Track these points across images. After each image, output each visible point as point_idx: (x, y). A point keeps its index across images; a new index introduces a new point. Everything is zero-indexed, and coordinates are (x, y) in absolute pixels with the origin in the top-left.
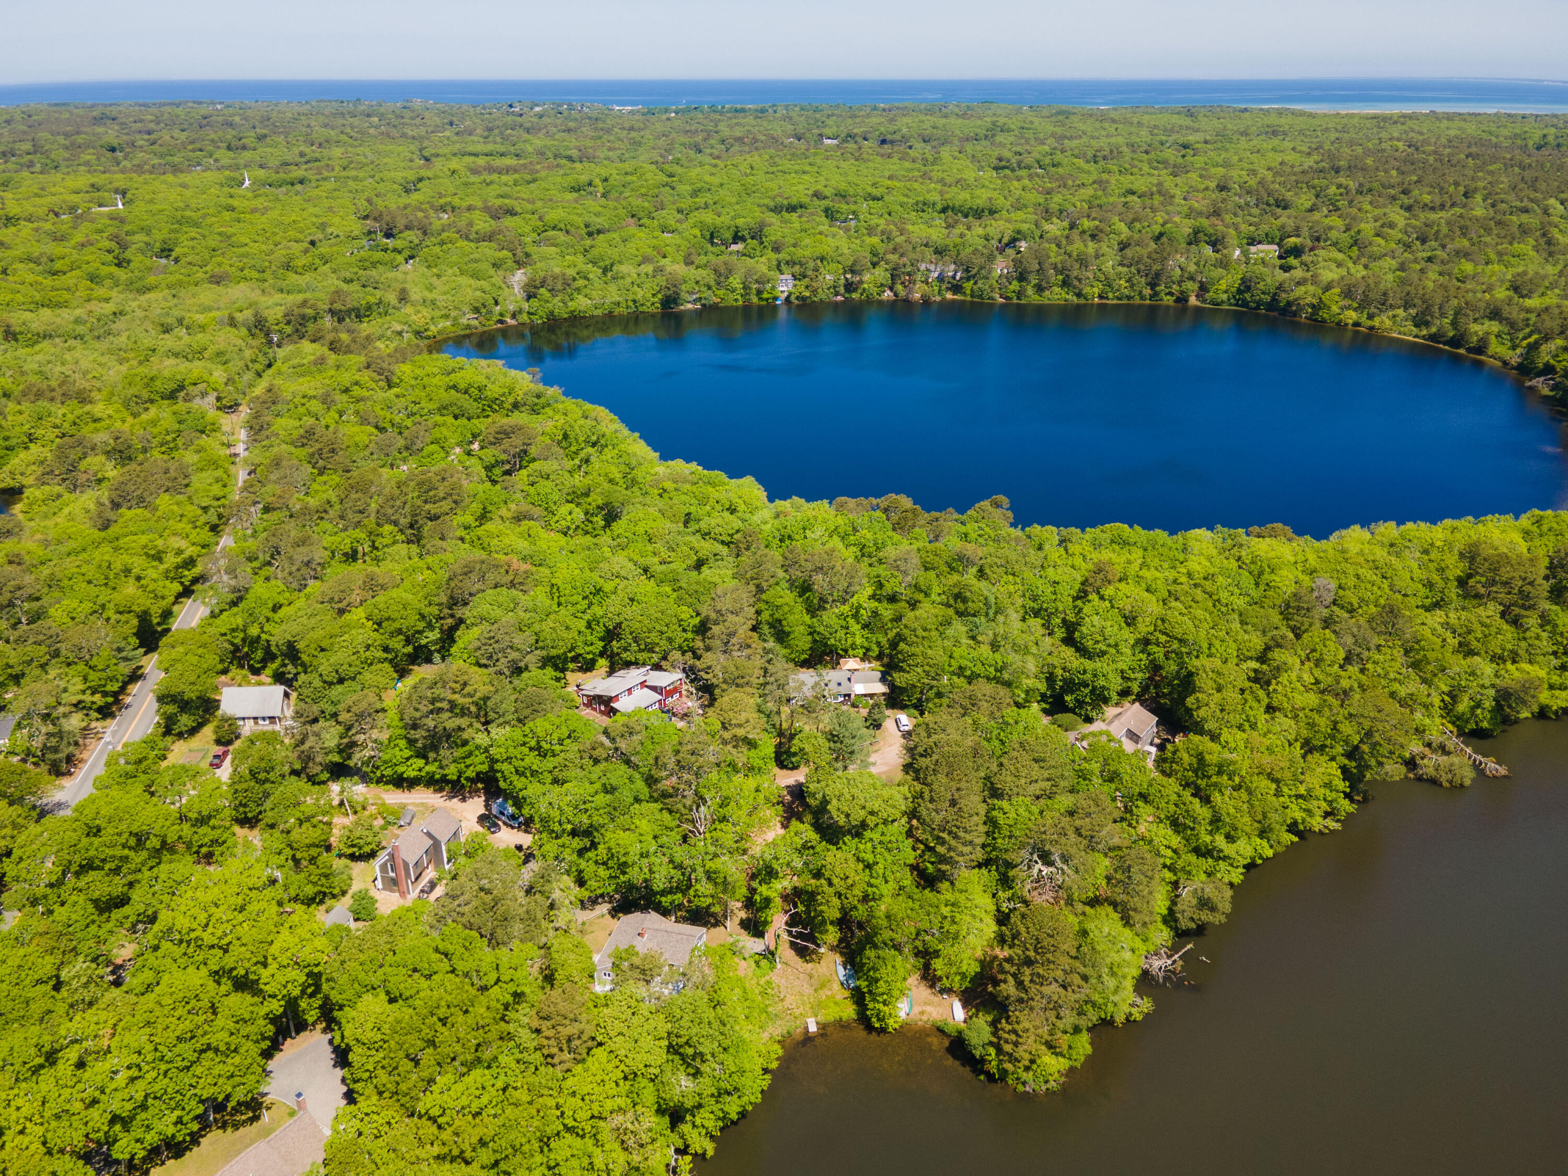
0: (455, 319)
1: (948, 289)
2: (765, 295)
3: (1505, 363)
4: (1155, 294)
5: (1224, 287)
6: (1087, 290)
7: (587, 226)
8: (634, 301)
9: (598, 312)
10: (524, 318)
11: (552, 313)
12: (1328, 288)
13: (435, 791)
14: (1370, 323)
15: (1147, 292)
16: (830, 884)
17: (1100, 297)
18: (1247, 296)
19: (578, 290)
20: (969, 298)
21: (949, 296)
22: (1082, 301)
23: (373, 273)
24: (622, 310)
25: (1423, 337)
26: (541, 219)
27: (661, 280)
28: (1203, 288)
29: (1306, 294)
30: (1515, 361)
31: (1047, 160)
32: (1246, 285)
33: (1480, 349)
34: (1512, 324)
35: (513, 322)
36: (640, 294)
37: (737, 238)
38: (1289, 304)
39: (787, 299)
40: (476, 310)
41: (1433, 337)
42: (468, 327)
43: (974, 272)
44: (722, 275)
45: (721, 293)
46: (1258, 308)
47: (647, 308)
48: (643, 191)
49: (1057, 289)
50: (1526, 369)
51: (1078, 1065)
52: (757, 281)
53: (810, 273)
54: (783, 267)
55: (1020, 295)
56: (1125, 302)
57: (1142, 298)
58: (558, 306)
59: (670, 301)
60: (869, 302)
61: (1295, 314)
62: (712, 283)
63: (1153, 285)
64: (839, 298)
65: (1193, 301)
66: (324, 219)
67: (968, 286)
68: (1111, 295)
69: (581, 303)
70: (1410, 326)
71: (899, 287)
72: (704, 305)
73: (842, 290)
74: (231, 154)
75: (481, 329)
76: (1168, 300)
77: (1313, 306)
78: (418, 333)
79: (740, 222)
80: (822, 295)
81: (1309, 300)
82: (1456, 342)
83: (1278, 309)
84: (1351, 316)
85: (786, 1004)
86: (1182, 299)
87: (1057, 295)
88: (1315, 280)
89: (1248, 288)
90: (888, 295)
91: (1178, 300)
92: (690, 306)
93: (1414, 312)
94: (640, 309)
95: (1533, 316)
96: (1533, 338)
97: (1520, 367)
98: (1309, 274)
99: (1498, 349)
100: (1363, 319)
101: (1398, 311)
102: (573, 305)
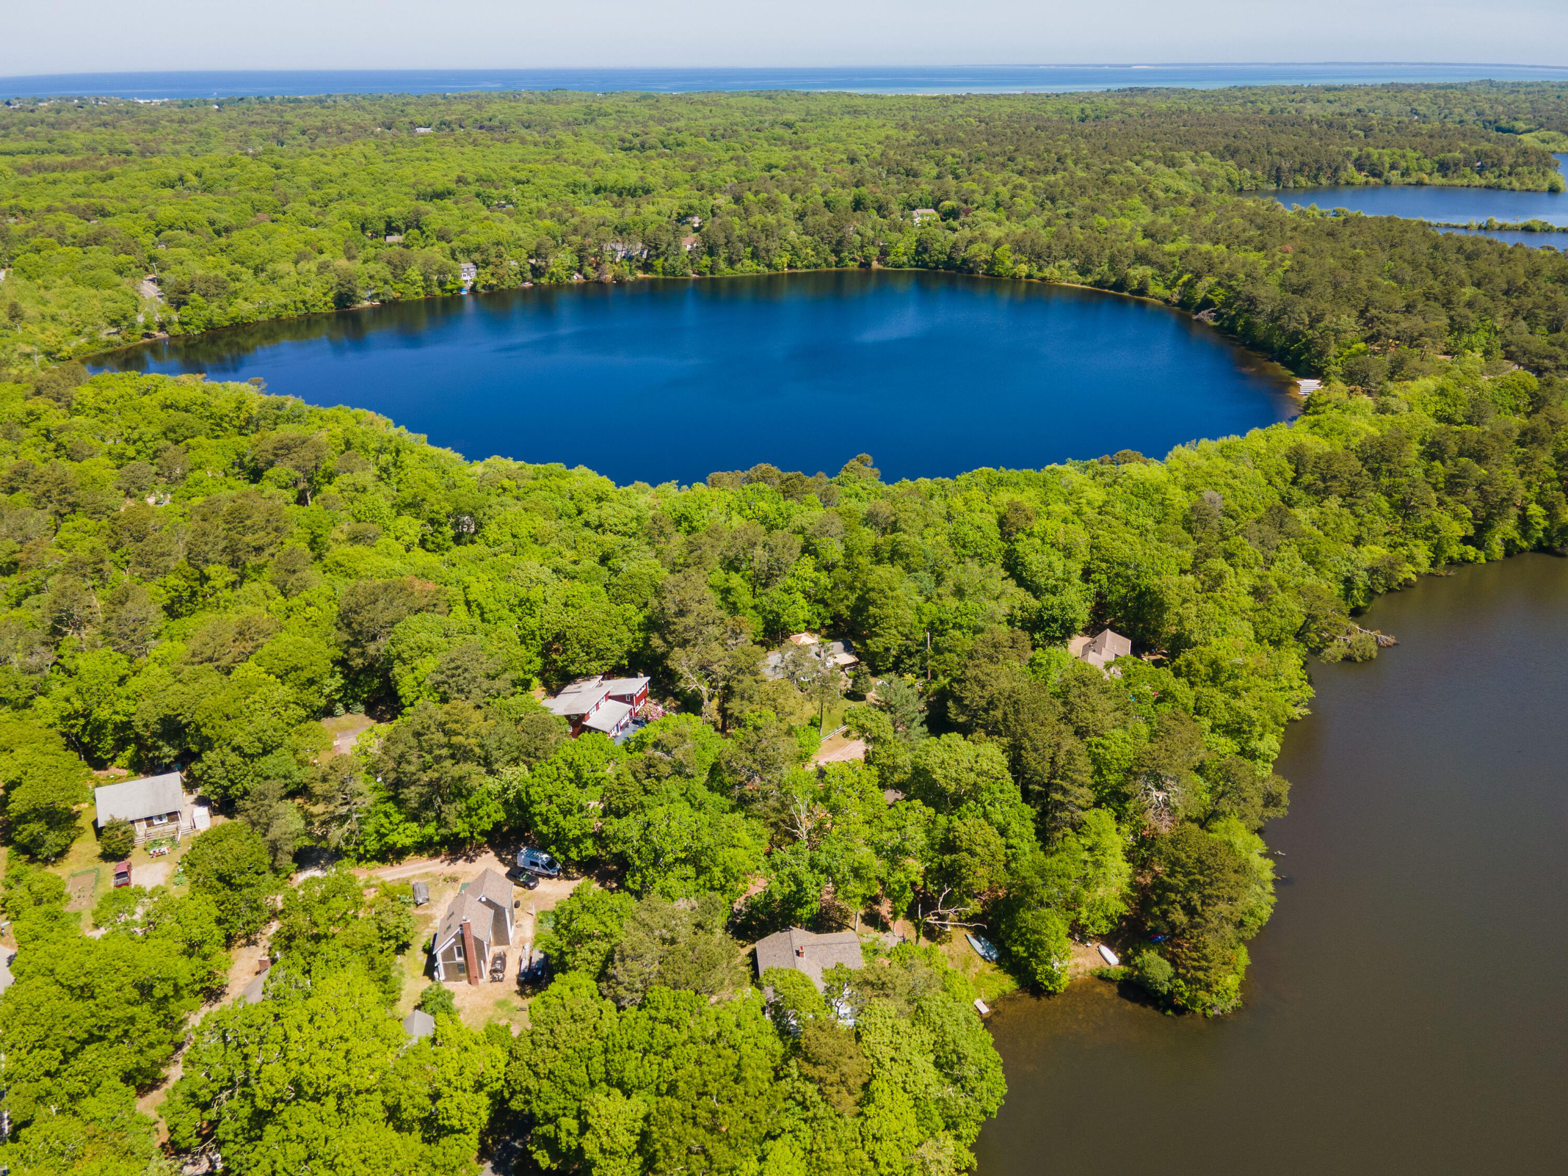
0: (90, 335)
1: (638, 268)
2: (449, 287)
3: (1167, 301)
4: (840, 261)
5: (902, 250)
6: (776, 260)
7: (211, 224)
8: (304, 302)
9: (264, 317)
10: (177, 329)
11: (210, 321)
12: (997, 245)
13: (431, 857)
14: (1041, 274)
15: (833, 259)
16: (972, 854)
17: (790, 267)
18: (926, 256)
19: (234, 293)
20: (661, 276)
21: (640, 275)
22: (773, 272)
24: (291, 313)
25: (1089, 284)
26: (151, 216)
27: (330, 277)
28: (884, 253)
29: (980, 251)
30: (1176, 298)
31: (671, 140)
32: (922, 247)
33: (1142, 291)
34: (1162, 268)
35: (162, 335)
36: (308, 294)
37: (391, 229)
38: (964, 261)
39: (473, 289)
40: (114, 323)
41: (1098, 284)
42: (109, 344)
43: (663, 248)
44: (398, 268)
45: (400, 286)
46: (937, 268)
47: (321, 309)
49: (747, 262)
50: (1185, 304)
52: (439, 272)
53: (493, 260)
54: (459, 256)
55: (712, 269)
56: (813, 270)
57: (829, 265)
58: (216, 312)
59: (344, 300)
60: (559, 285)
61: (971, 271)
62: (390, 277)
63: (836, 252)
64: (527, 285)
65: (875, 265)
67: (658, 263)
68: (799, 264)
69: (243, 308)
70: (1073, 275)
71: (588, 270)
72: (383, 302)
73: (529, 275)
75: (125, 346)
76: (853, 266)
77: (986, 262)
78: (49, 354)
79: (391, 211)
80: (510, 282)
81: (984, 257)
82: (1120, 285)
83: (955, 267)
84: (1023, 269)
86: (866, 265)
87: (748, 267)
88: (984, 238)
89: (926, 250)
90: (577, 278)
91: (862, 265)
92: (366, 303)
93: (1076, 261)
94: (313, 310)
95: (1176, 259)
96: (1186, 277)
97: (1181, 304)
98: (977, 233)
99: (1157, 289)
100: (1034, 271)
101: (1063, 262)
102: (232, 311)
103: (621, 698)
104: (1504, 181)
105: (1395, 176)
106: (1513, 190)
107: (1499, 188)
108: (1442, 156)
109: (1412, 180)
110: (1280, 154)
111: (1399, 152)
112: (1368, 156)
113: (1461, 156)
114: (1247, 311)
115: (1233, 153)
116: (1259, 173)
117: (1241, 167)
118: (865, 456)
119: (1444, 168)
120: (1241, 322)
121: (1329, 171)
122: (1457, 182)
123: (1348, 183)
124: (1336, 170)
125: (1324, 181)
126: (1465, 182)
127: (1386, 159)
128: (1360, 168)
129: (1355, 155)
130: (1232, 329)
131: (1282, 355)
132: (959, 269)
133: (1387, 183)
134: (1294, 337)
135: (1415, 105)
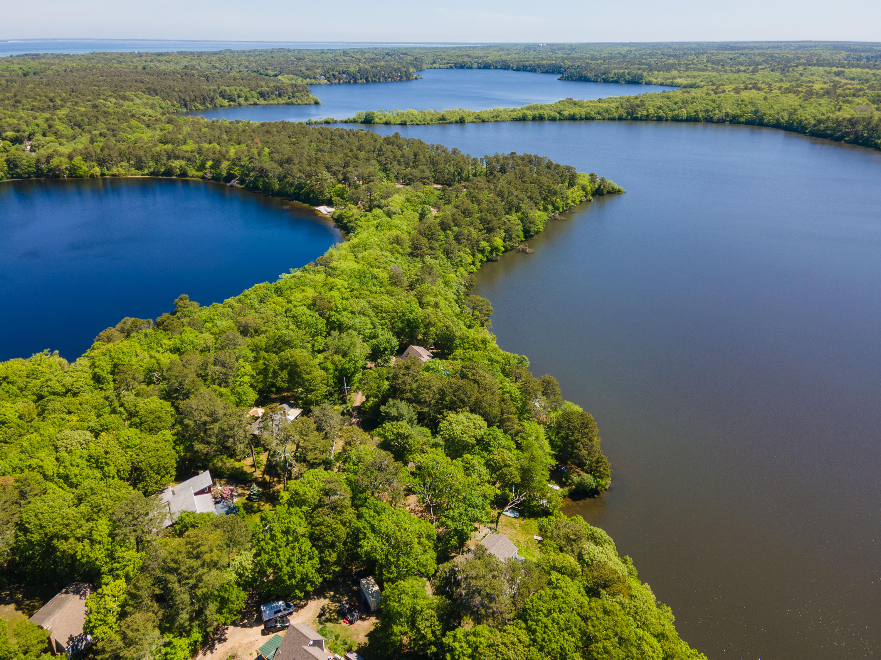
3: (203, 178)
12: (70, 157)
14: (111, 173)
18: (18, 170)
25: (147, 174)
29: (59, 162)
30: (209, 176)
32: (12, 164)
33: (184, 174)
34: (189, 160)
38: (50, 170)
41: (152, 174)
46: (29, 177)
50: (216, 178)
61: (58, 176)
70: (133, 170)
77: (66, 169)
81: (64, 166)
82: (168, 173)
83: (43, 175)
84: (97, 171)
88: (59, 153)
89: (16, 166)
93: (132, 162)
95: (196, 154)
96: (209, 163)
97: (213, 178)
98: (51, 151)
99: (192, 172)
100: (105, 171)
101: (123, 164)
103: (202, 492)
104: (294, 100)
105: (242, 100)
106: (299, 104)
107: (292, 104)
108: (259, 90)
109: (251, 102)
110: (181, 91)
111: (238, 88)
112: (225, 91)
113: (268, 89)
114: (260, 177)
115: (156, 93)
116: (175, 103)
117: (164, 100)
118: (183, 295)
119: (262, 95)
120: (261, 183)
121: (209, 100)
122: (272, 102)
123: (221, 106)
124: (212, 99)
125: (208, 105)
126: (276, 102)
127: (234, 92)
128: (224, 98)
129: (219, 91)
130: (256, 188)
131: (296, 196)
132: (47, 176)
133: (240, 105)
134: (300, 187)
135: (213, 63)
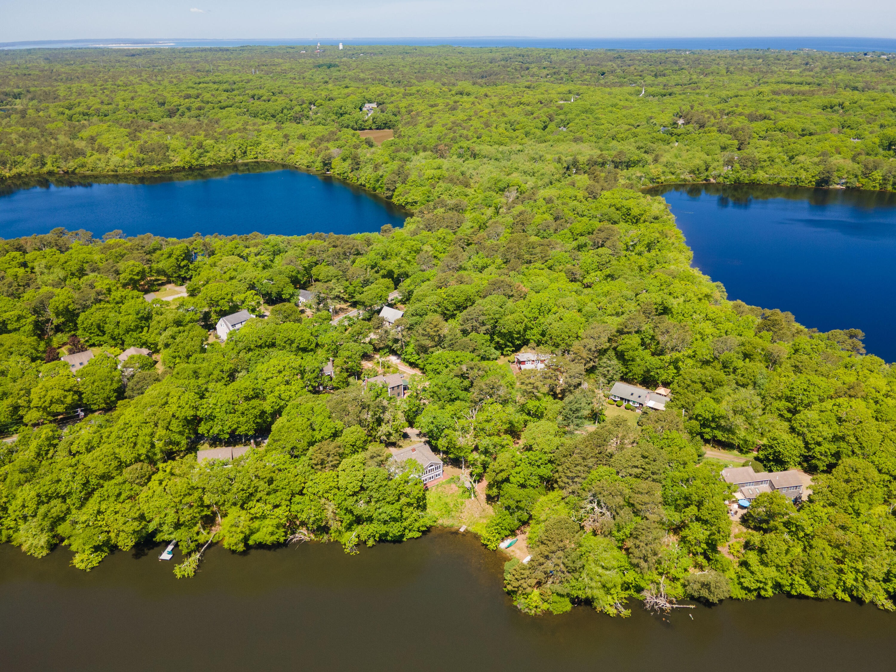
0: (678, 175)
7: (803, 130)
8: (798, 179)
9: (771, 183)
10: (721, 180)
11: (738, 178)
19: (762, 167)
23: (655, 146)
24: (787, 183)
26: (774, 124)
27: (821, 168)
35: (714, 181)
36: (803, 175)
40: (692, 172)
42: (685, 180)
44: (869, 169)
45: (864, 181)
47: (806, 184)
48: (871, 111)
51: (555, 613)
58: (744, 176)
59: (823, 182)
62: (859, 173)
66: (653, 115)
69: (761, 176)
72: (848, 187)
74: (653, 78)
75: (692, 182)
78: (651, 179)
85: (462, 515)
92: (838, 187)
94: (800, 184)
102: (754, 176)
